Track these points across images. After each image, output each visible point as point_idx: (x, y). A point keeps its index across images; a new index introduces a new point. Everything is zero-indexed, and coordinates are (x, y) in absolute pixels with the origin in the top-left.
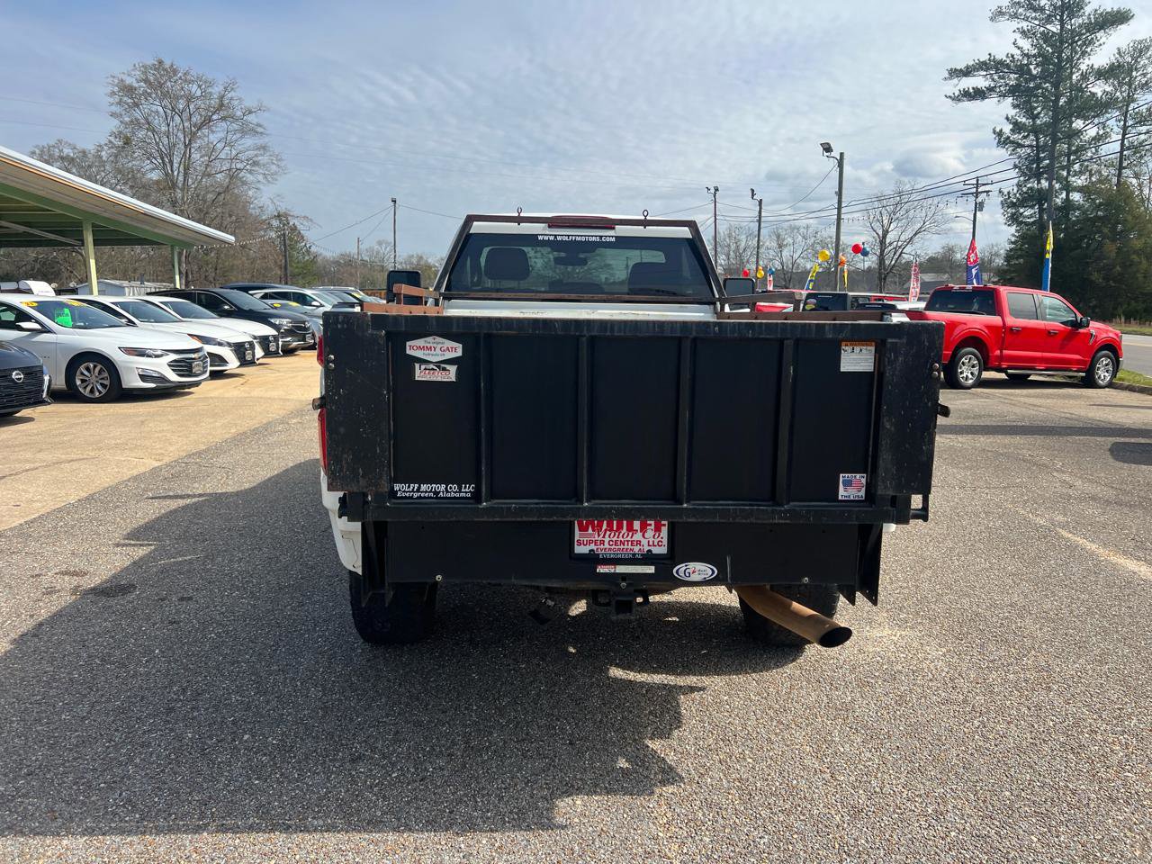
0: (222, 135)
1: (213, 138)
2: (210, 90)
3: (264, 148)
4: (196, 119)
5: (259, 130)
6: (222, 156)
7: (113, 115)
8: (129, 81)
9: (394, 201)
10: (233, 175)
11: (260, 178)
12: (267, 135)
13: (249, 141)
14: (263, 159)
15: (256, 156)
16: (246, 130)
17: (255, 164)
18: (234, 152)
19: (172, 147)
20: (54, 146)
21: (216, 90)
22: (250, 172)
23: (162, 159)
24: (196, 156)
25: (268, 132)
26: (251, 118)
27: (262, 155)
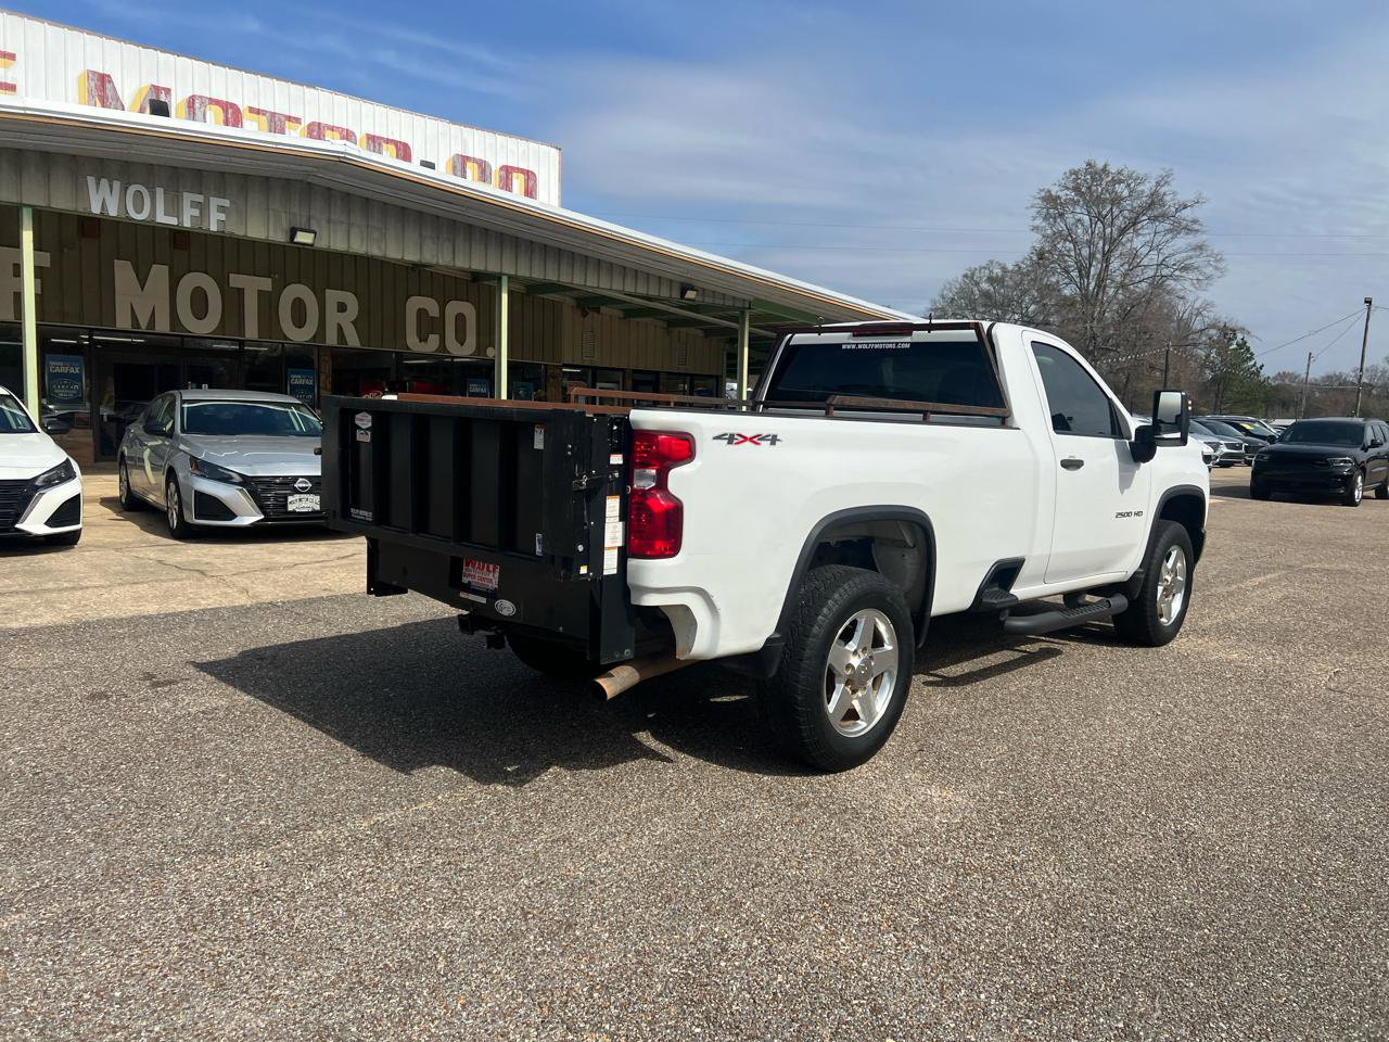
0: (1148, 238)
1: (1137, 242)
2: (1140, 188)
3: (1200, 247)
4: (1119, 222)
5: (1196, 227)
6: (1145, 262)
7: (1035, 228)
8: (1055, 191)
9: (1368, 302)
10: (1157, 284)
11: (1187, 284)
12: (1203, 232)
13: (1182, 241)
14: (1197, 262)
15: (1191, 258)
16: (1179, 228)
17: (1185, 268)
18: (1161, 258)
19: (1092, 256)
20: (985, 268)
21: (1147, 188)
22: (1177, 279)
23: (1080, 272)
24: (1115, 264)
25: (1206, 229)
26: (1186, 213)
27: (1198, 256)
